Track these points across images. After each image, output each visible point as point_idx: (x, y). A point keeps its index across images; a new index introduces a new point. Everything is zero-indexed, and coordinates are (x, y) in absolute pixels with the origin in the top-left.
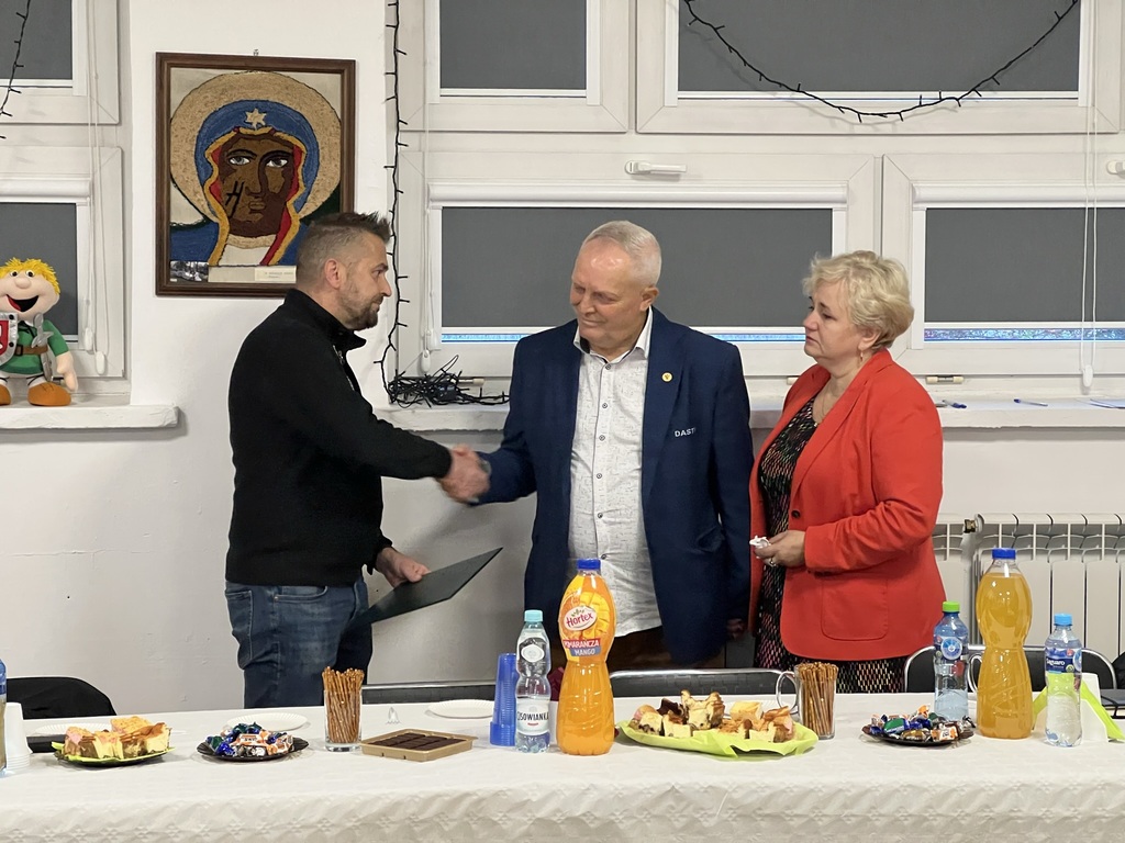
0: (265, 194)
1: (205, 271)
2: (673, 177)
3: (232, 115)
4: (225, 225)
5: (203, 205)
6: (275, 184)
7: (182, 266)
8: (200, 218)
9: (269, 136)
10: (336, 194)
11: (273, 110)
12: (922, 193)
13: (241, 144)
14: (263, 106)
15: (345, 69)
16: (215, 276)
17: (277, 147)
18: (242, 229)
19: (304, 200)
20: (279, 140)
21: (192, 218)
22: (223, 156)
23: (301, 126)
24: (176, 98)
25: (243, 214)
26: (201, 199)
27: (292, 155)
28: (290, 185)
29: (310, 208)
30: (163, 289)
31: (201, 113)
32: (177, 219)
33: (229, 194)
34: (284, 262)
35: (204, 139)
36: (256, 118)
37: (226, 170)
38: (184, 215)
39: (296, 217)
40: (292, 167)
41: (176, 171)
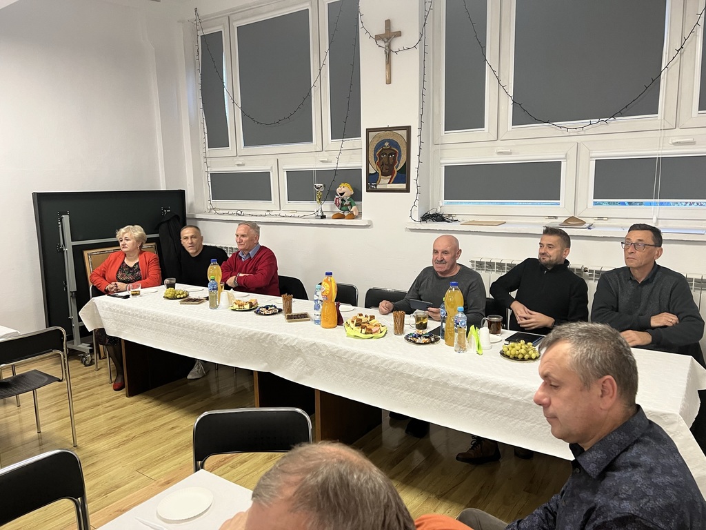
0: (389, 165)
1: (376, 186)
3: (381, 144)
4: (380, 173)
5: (376, 168)
6: (391, 162)
7: (372, 185)
8: (375, 172)
9: (390, 149)
10: (405, 163)
11: (390, 141)
12: (593, 155)
13: (384, 151)
14: (388, 140)
15: (408, 129)
16: (379, 187)
17: (392, 151)
18: (384, 174)
19: (398, 166)
20: (392, 150)
22: (380, 155)
23: (397, 146)
24: (371, 140)
25: (384, 170)
27: (395, 153)
29: (399, 168)
31: (376, 143)
32: (370, 172)
33: (381, 165)
34: (393, 183)
35: (376, 150)
37: (381, 159)
38: (372, 171)
39: (396, 171)
40: (395, 157)
41: (370, 159)
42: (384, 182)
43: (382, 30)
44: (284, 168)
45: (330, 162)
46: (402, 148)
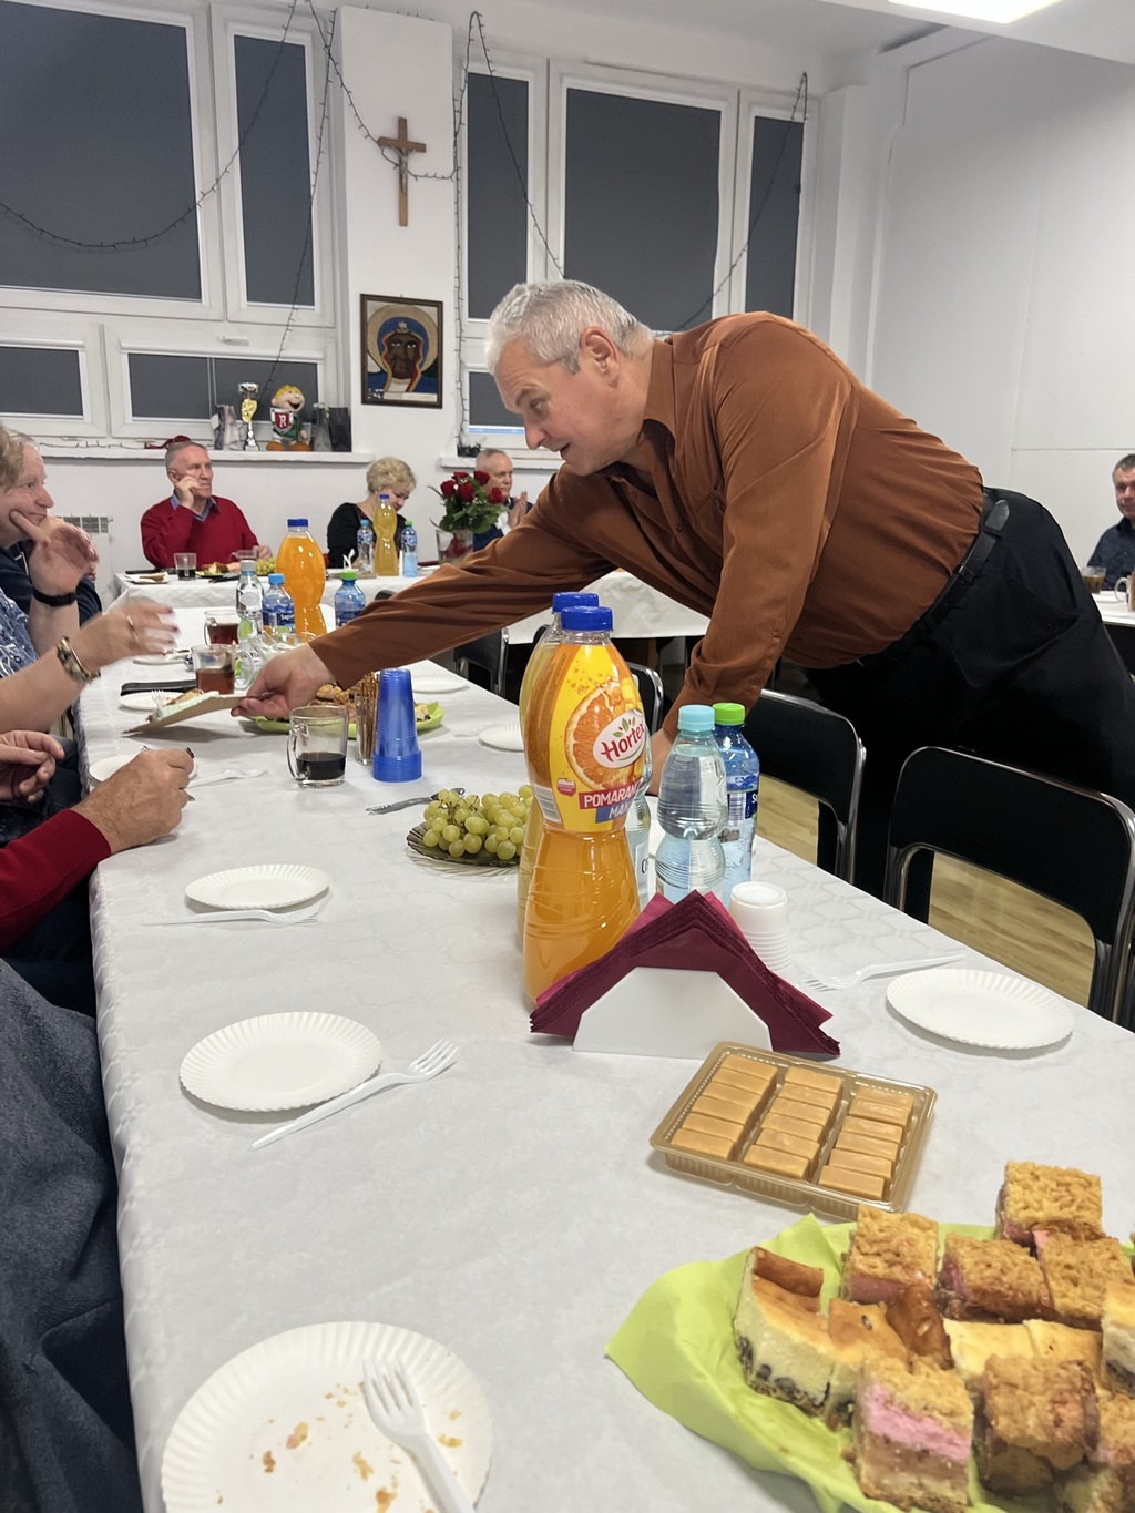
1: (382, 394)
3: (391, 325)
4: (390, 373)
5: (381, 364)
6: (411, 355)
7: (373, 391)
8: (379, 370)
9: (408, 334)
10: (434, 362)
11: (409, 322)
13: (397, 337)
14: (406, 320)
15: (439, 305)
16: (387, 396)
17: (412, 339)
18: (398, 375)
19: (422, 363)
20: (413, 336)
21: (376, 369)
22: (389, 342)
23: (421, 330)
24: (369, 314)
25: (398, 369)
26: (380, 361)
27: (417, 342)
28: (417, 357)
29: (425, 367)
31: (379, 322)
32: (370, 369)
33: (391, 358)
34: (416, 391)
35: (381, 334)
36: (403, 325)
37: (390, 348)
38: (373, 368)
39: (420, 371)
40: (417, 350)
41: (369, 348)
42: (397, 389)
43: (391, 131)
44: (124, 344)
45: (245, 343)
46: (430, 335)
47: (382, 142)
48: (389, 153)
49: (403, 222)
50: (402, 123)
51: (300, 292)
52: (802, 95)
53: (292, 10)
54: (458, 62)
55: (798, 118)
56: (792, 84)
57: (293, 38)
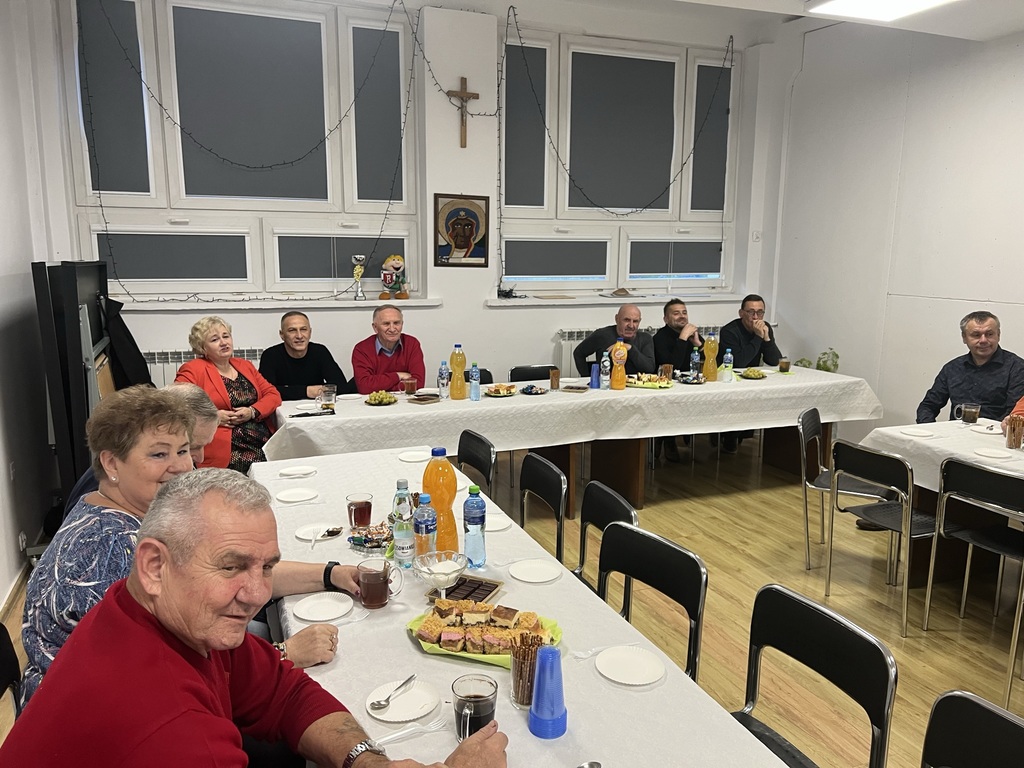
0: (464, 236)
1: (448, 259)
2: (566, 232)
3: (455, 213)
4: (453, 246)
5: (448, 240)
7: (442, 258)
8: (447, 243)
9: (466, 219)
10: (483, 237)
11: (467, 211)
12: (630, 237)
13: (458, 221)
14: (464, 210)
15: (486, 199)
16: (451, 261)
17: (468, 222)
18: (458, 247)
19: (475, 238)
20: (468, 220)
21: (445, 243)
22: (453, 224)
23: (474, 216)
24: (440, 207)
25: (458, 242)
26: (447, 238)
27: (472, 224)
28: (472, 234)
29: (477, 241)
30: (436, 265)
31: (447, 212)
32: (440, 244)
33: (455, 236)
34: (470, 257)
35: (447, 220)
36: (462, 213)
37: (454, 229)
38: (442, 242)
39: (473, 243)
40: (471, 230)
41: (440, 229)
42: (458, 256)
43: (455, 86)
44: (275, 231)
45: (357, 227)
46: (480, 219)
47: (450, 94)
48: (455, 101)
49: (463, 145)
50: (464, 81)
51: (394, 193)
52: (729, 50)
53: (391, 9)
54: (500, 38)
55: (727, 65)
56: (723, 44)
57: (391, 28)
